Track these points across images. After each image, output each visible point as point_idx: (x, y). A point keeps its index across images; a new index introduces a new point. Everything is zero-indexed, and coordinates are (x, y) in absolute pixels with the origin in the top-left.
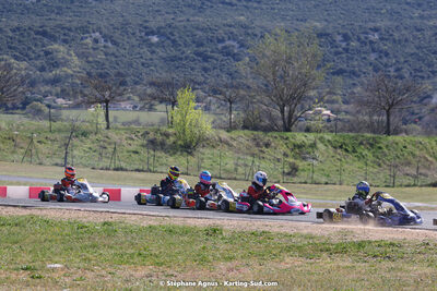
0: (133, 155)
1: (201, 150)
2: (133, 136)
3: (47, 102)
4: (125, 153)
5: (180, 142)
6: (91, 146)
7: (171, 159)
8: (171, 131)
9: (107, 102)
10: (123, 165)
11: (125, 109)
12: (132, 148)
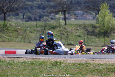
0: (78, 37)
1: (113, 34)
2: (78, 28)
3: (51, 17)
4: (74, 37)
5: (102, 31)
6: (57, 33)
7: (97, 39)
8: (97, 25)
9: (65, 11)
10: (72, 42)
11: (89, 19)
12: (78, 34)
